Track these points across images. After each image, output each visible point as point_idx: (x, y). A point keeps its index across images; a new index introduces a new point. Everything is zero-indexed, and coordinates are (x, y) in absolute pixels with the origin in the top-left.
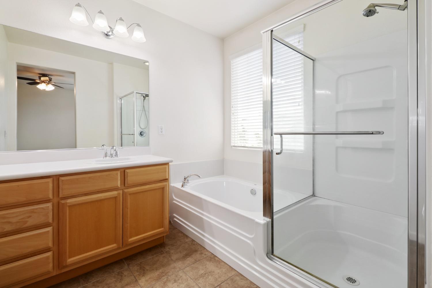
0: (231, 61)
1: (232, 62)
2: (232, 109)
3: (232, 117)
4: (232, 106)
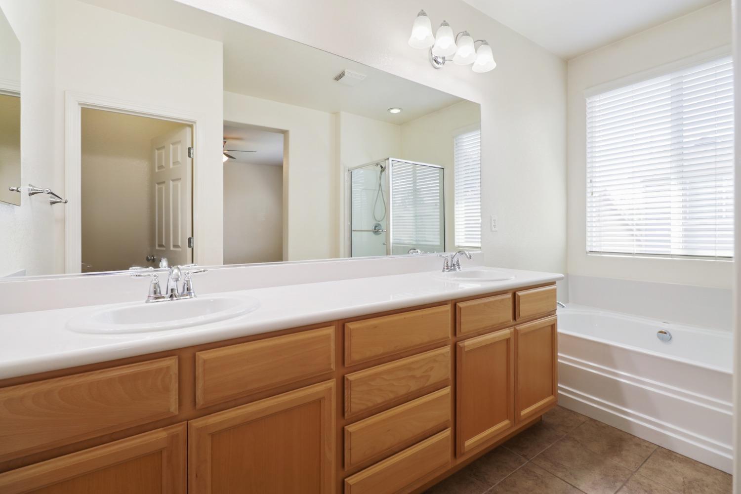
0: (587, 99)
1: (588, 101)
2: (588, 185)
3: (588, 200)
4: (588, 180)
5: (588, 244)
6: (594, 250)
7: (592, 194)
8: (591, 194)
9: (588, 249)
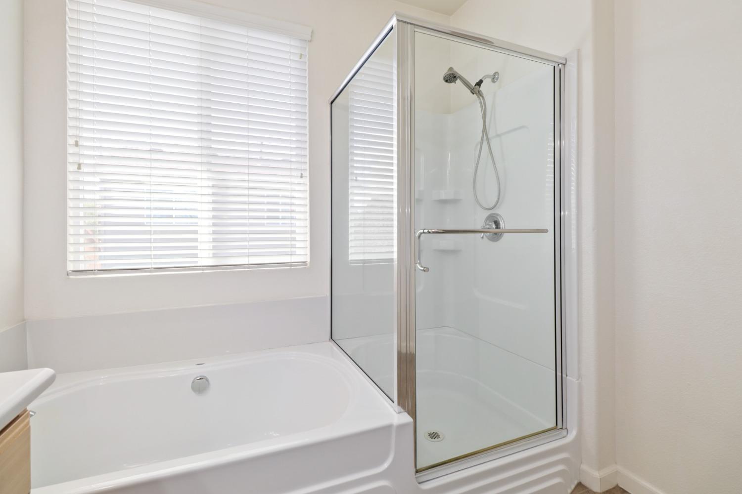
2: (71, 150)
3: (70, 177)
4: (71, 141)
5: (70, 257)
6: (82, 267)
7: (79, 168)
8: (77, 166)
9: (71, 267)
